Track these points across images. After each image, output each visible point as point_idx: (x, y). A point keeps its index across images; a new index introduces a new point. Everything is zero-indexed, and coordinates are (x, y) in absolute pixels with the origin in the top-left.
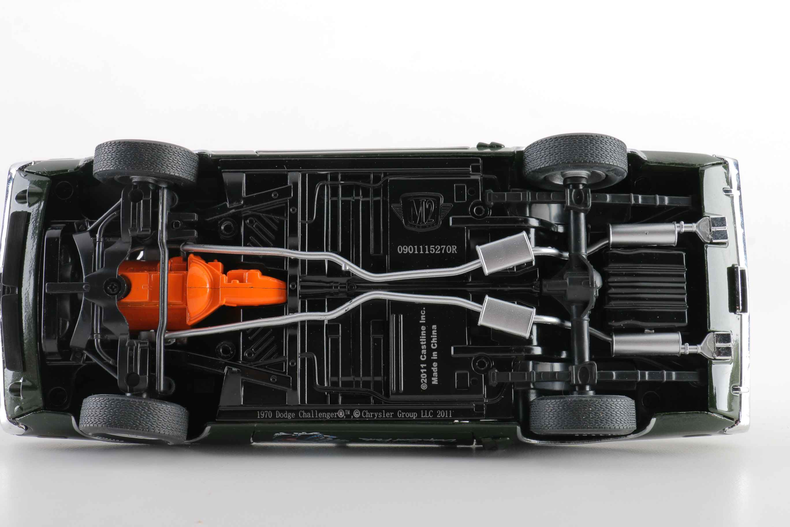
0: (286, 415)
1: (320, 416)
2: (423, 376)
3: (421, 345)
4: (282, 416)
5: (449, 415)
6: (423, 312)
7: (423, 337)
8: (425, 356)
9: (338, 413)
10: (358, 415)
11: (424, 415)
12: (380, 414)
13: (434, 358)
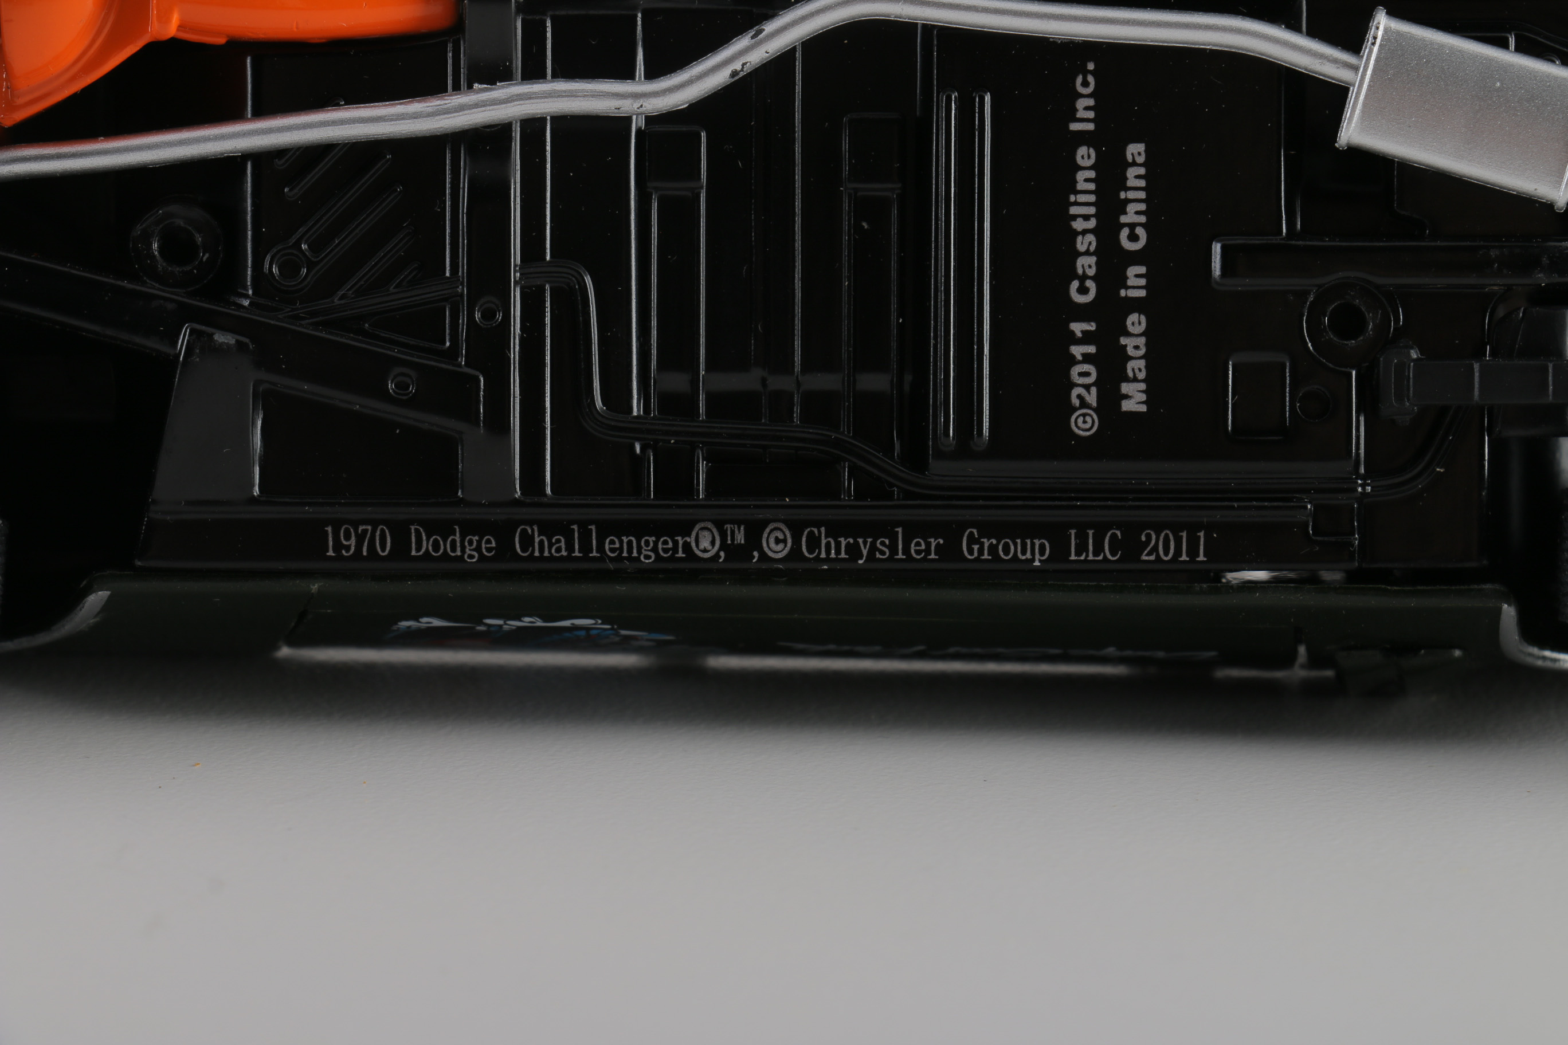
0: (453, 542)
1: (612, 550)
2: (1082, 374)
3: (1076, 233)
4: (436, 546)
5: (1193, 552)
6: (1085, 84)
7: (1082, 198)
8: (1090, 284)
9: (691, 540)
10: (781, 546)
11: (1082, 548)
12: (883, 543)
13: (1133, 293)
